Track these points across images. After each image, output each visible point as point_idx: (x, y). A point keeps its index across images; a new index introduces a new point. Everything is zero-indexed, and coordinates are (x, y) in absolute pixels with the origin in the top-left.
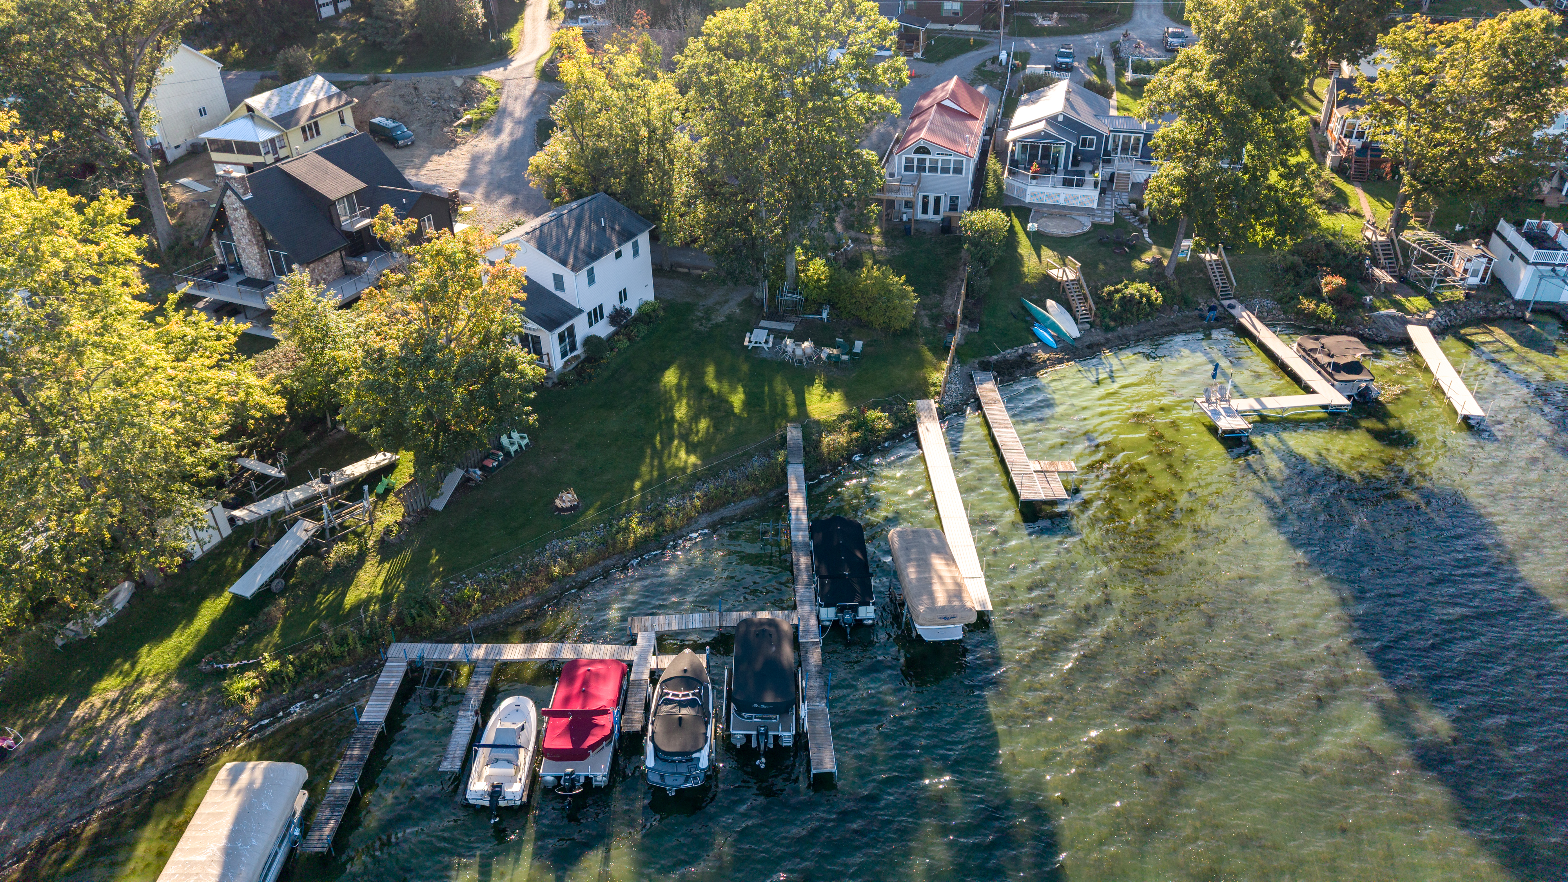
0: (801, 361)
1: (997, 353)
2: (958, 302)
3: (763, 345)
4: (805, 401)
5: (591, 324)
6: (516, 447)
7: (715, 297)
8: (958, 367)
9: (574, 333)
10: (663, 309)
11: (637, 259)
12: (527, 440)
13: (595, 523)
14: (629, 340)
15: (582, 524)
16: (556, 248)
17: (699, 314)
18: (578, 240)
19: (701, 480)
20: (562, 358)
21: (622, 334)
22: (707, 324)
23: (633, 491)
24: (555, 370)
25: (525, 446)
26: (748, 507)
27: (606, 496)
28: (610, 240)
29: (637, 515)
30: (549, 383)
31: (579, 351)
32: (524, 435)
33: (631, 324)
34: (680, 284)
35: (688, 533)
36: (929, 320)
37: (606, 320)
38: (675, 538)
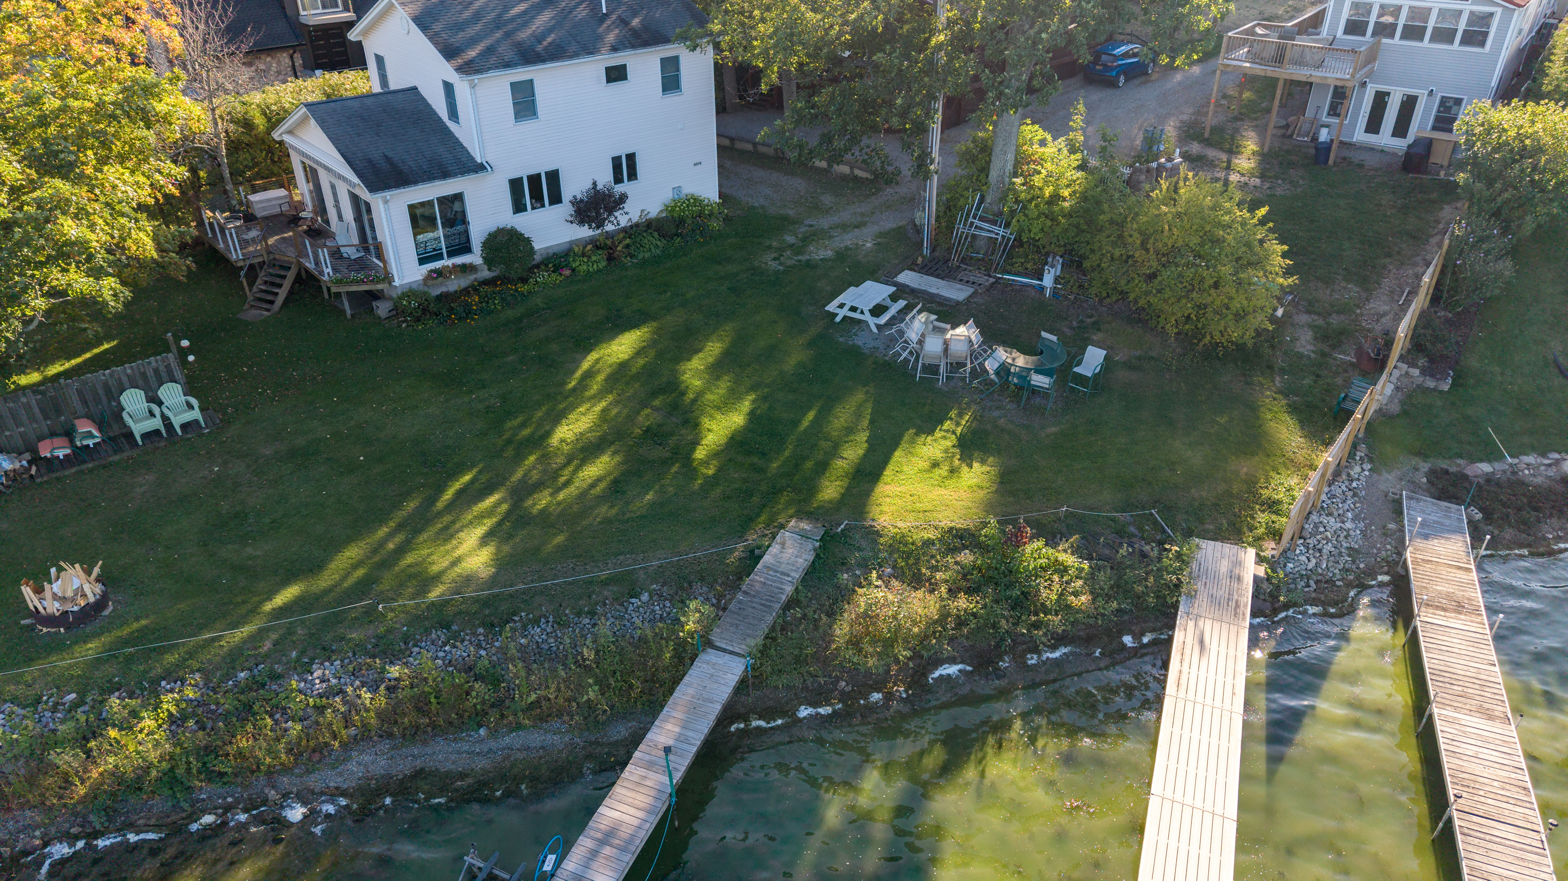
0: (932, 369)
1: (1492, 455)
2: (1404, 309)
3: (867, 317)
4: (884, 468)
5: (519, 207)
6: (156, 423)
7: (845, 216)
8: (1363, 470)
9: (464, 213)
10: (727, 219)
11: (673, 99)
12: (196, 414)
13: (60, 686)
14: (610, 259)
15: (28, 678)
16: (459, 27)
17: (790, 239)
18: (525, 24)
19: (448, 627)
20: (422, 261)
21: (596, 244)
22: (789, 259)
23: (254, 611)
24: (397, 283)
25: (184, 426)
26: (520, 756)
27: (183, 606)
28: (600, 38)
29: (190, 693)
30: (382, 309)
31: (475, 258)
32: (194, 401)
33: (632, 231)
34: (798, 184)
35: (285, 796)
36: (1316, 339)
37: (565, 209)
38: (237, 801)
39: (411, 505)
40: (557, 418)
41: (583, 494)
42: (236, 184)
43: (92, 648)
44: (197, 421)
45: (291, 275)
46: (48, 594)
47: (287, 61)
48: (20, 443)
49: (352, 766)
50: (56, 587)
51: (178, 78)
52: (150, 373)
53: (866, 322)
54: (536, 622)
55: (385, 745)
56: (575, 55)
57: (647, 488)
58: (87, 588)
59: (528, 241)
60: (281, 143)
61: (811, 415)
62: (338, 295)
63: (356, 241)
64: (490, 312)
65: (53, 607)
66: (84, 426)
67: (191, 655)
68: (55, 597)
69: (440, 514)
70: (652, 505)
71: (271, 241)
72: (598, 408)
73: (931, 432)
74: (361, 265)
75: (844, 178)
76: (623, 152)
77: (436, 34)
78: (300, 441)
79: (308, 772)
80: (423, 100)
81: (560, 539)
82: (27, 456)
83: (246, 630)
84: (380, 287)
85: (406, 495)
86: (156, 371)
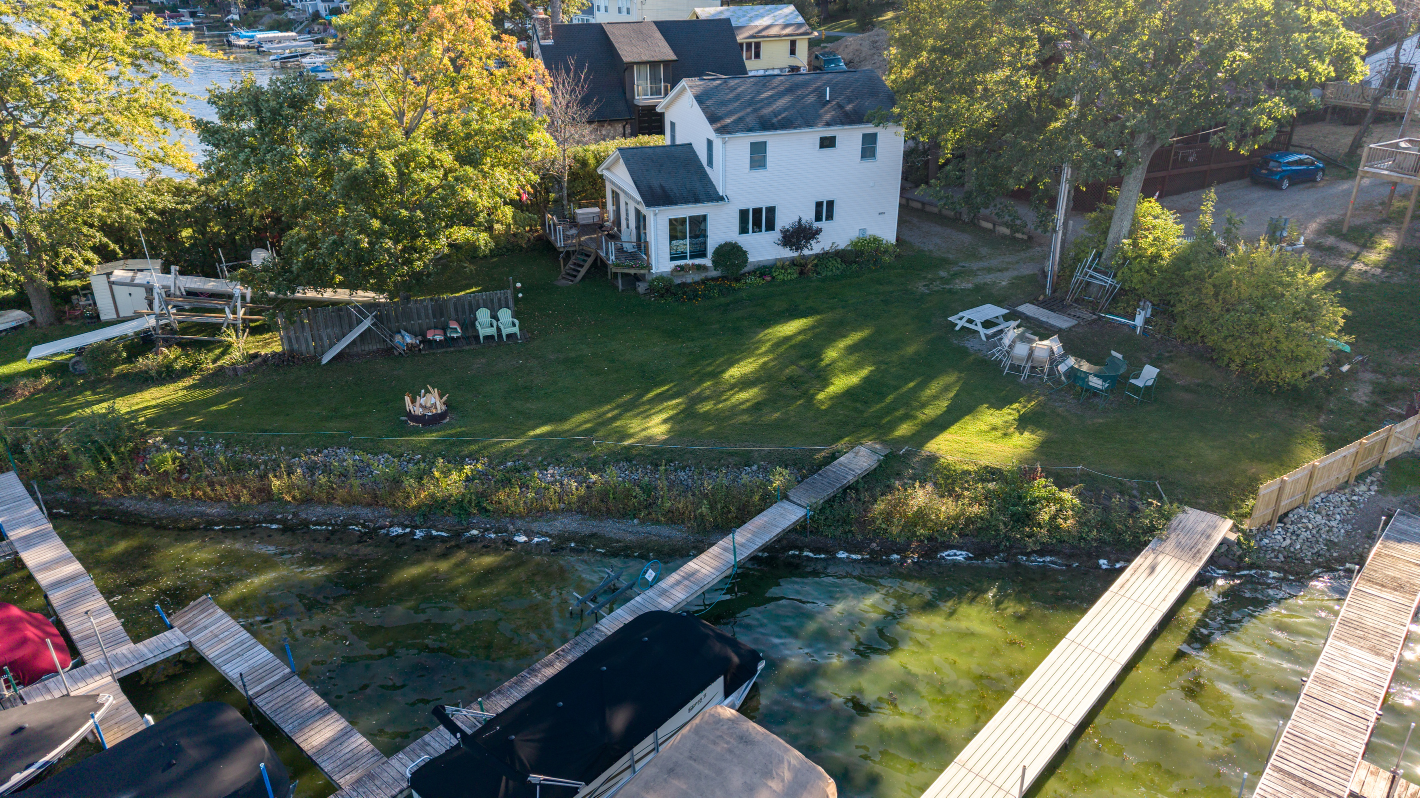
0: (1019, 369)
3: (979, 328)
4: (953, 424)
5: (743, 230)
6: (493, 331)
7: (994, 263)
8: (1370, 490)
9: (705, 230)
10: (898, 257)
11: (869, 164)
12: (516, 330)
13: (415, 449)
14: (801, 273)
15: (399, 443)
16: (724, 103)
17: (943, 274)
18: (769, 104)
19: (630, 461)
20: (672, 259)
21: (793, 262)
22: (936, 286)
23: (523, 433)
24: (653, 271)
25: (508, 336)
26: (654, 538)
27: (486, 425)
28: (820, 116)
29: (479, 466)
30: (642, 287)
31: (707, 262)
32: (517, 322)
33: (824, 257)
34: (966, 239)
35: (518, 530)
36: (1373, 392)
37: (776, 235)
38: (492, 527)
39: (627, 397)
40: (731, 364)
41: (735, 406)
42: (569, 201)
43: (434, 436)
44: (515, 334)
45: (590, 261)
46: (418, 404)
47: (621, 129)
48: (417, 329)
49: (557, 524)
50: (423, 401)
51: (545, 121)
52: (496, 300)
53: (978, 332)
54: (683, 469)
55: (579, 517)
56: (799, 126)
57: (776, 410)
58: (438, 404)
59: (745, 253)
60: (601, 176)
61: (911, 385)
62: (616, 274)
63: (634, 239)
64: (710, 298)
65: (419, 411)
66: (454, 325)
67: (485, 448)
68: (421, 405)
69: (643, 404)
70: (778, 419)
71: (582, 239)
72: (761, 361)
73: (1000, 408)
74: (633, 256)
75: (1004, 237)
76: (825, 199)
77: (708, 107)
78: (573, 355)
79: (533, 521)
80: (694, 152)
81: (711, 428)
82: (420, 338)
83: (517, 442)
84: (642, 272)
85: (626, 392)
86: (499, 299)
